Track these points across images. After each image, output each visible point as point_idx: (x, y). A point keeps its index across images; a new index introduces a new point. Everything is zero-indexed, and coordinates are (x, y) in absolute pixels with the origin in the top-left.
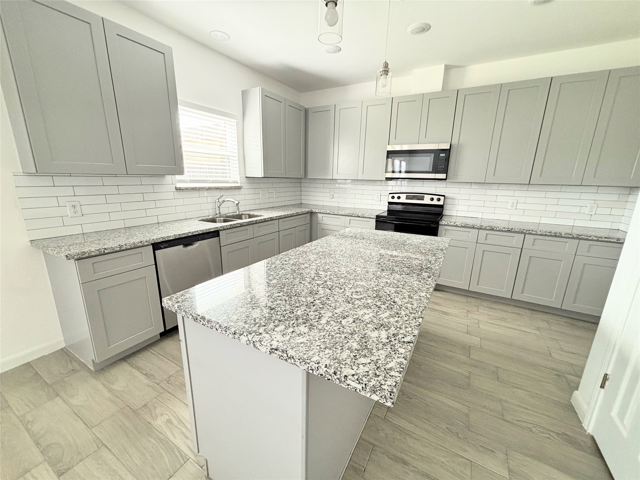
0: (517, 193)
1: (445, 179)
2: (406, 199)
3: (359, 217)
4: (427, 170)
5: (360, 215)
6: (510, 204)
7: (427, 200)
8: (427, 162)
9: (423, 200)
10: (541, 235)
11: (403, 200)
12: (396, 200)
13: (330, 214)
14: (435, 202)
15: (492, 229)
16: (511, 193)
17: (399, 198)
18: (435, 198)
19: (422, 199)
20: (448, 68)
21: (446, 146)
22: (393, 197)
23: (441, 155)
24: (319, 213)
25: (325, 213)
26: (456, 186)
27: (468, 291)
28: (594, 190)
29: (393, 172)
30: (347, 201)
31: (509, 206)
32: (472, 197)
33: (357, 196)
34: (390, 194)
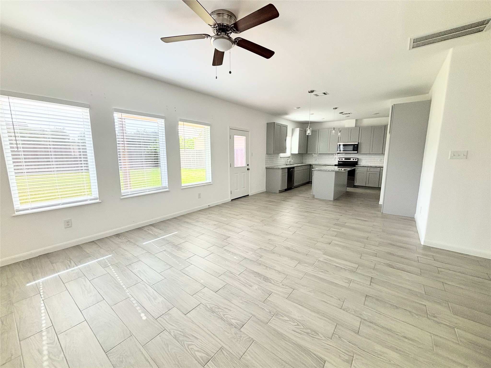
0: (381, 157)
1: (357, 153)
4: (351, 150)
6: (379, 160)
7: (352, 160)
8: (351, 148)
11: (344, 160)
12: (341, 160)
14: (355, 160)
15: (371, 167)
16: (378, 157)
17: (342, 159)
19: (350, 159)
20: (356, 120)
21: (357, 143)
22: (340, 159)
23: (355, 146)
24: (313, 165)
25: (315, 165)
26: (361, 155)
27: (365, 186)
29: (340, 151)
30: (322, 161)
31: (379, 161)
32: (367, 158)
33: (326, 159)
34: (338, 158)
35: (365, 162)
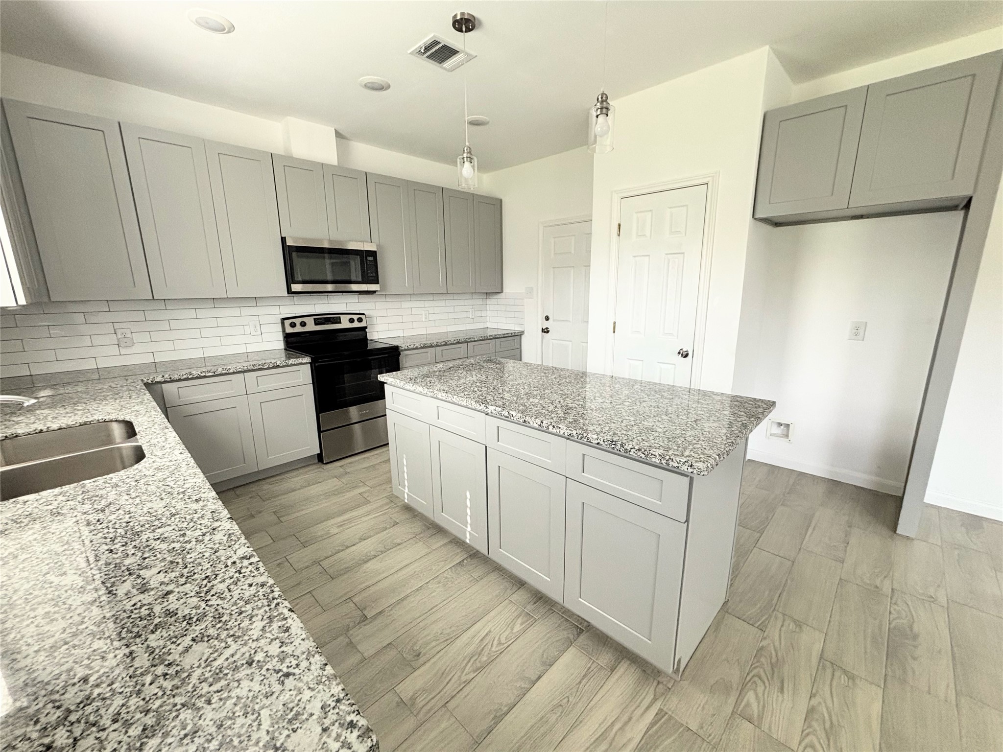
2: (316, 324)
3: (278, 367)
5: (278, 363)
7: (345, 324)
9: (340, 322)
10: (478, 341)
11: (311, 327)
13: (205, 377)
14: (356, 324)
17: (303, 324)
18: (355, 317)
19: (338, 321)
20: (340, 135)
22: (292, 325)
23: (369, 258)
24: (165, 382)
25: (187, 379)
28: (468, 296)
31: (423, 318)
32: (391, 312)
34: (284, 319)
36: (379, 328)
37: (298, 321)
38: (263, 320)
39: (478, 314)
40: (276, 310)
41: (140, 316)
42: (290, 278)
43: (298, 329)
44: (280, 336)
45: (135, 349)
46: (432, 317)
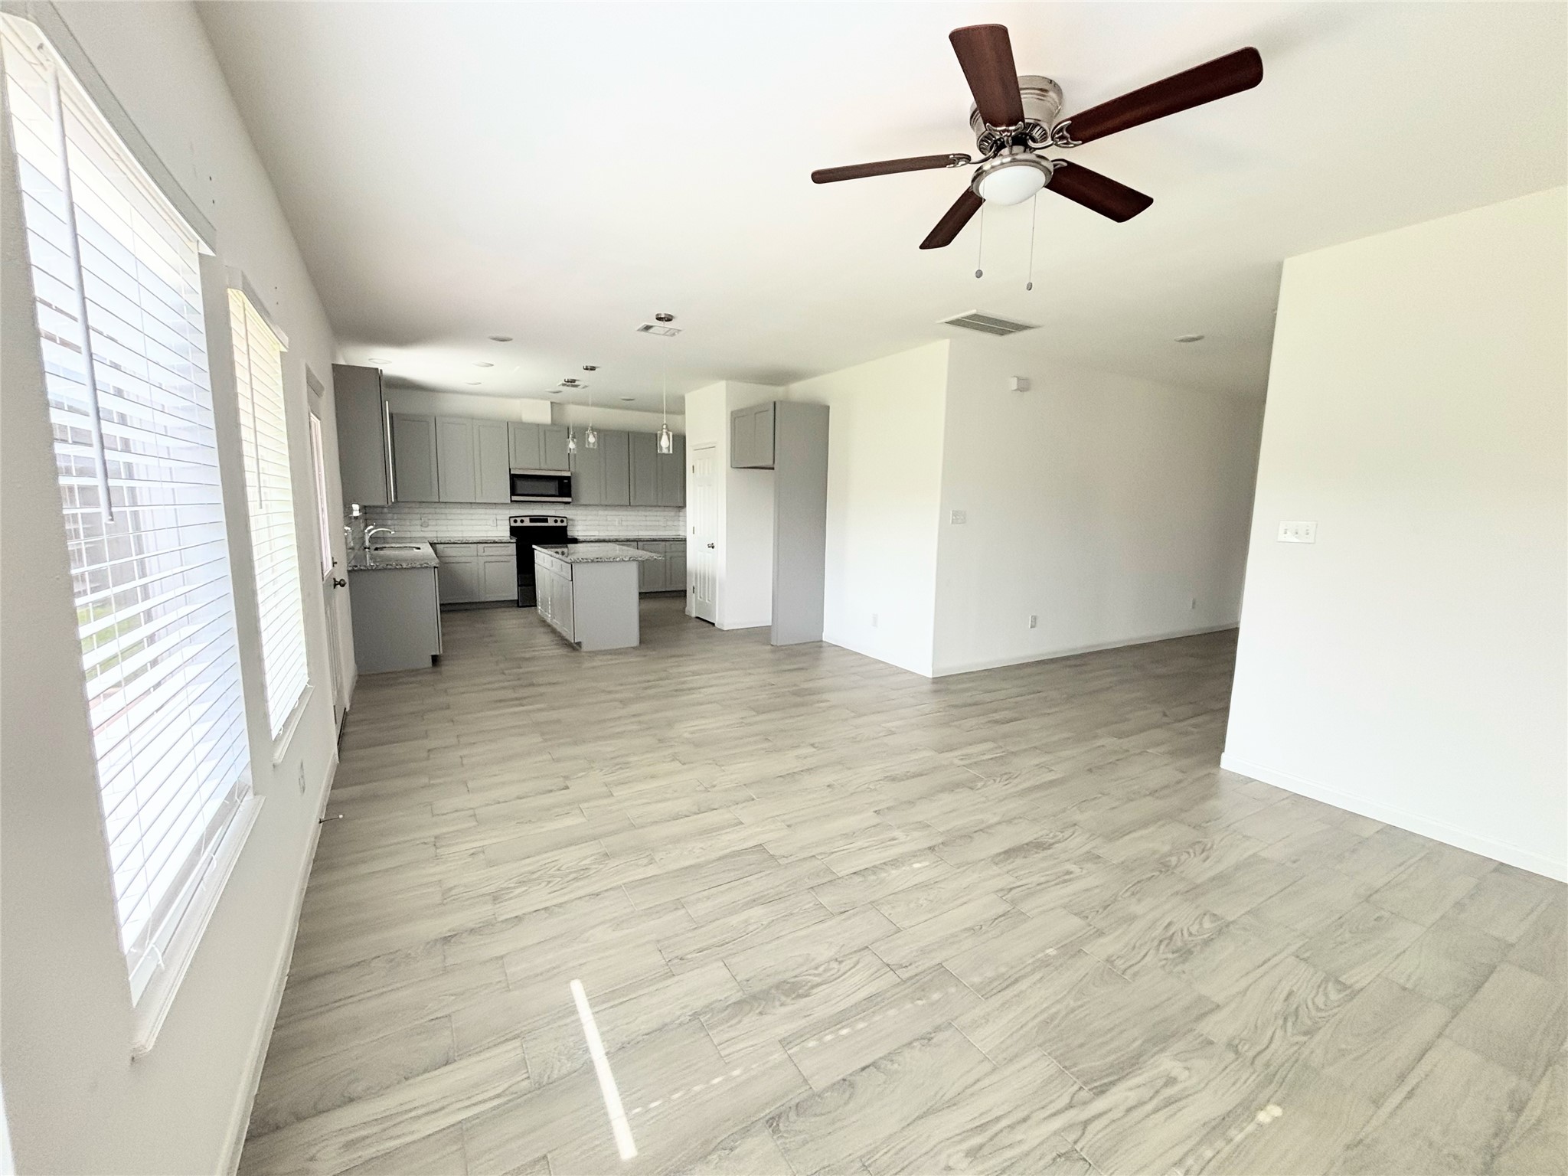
0: (620, 513)
1: (568, 503)
2: (531, 522)
3: (503, 545)
4: (554, 493)
5: (503, 543)
7: (551, 523)
9: (548, 522)
11: (527, 523)
14: (559, 524)
16: (615, 513)
17: (521, 521)
18: (559, 519)
19: (546, 521)
20: (551, 403)
21: (566, 474)
22: (516, 521)
23: (564, 481)
26: (575, 507)
30: (450, 528)
31: (617, 523)
32: (590, 517)
33: (464, 522)
34: (510, 517)
35: (585, 528)
36: (579, 528)
37: (519, 519)
38: (498, 517)
39: (670, 523)
40: (507, 512)
41: (433, 511)
42: (513, 492)
43: (519, 524)
44: (509, 527)
45: (429, 528)
46: (624, 523)
